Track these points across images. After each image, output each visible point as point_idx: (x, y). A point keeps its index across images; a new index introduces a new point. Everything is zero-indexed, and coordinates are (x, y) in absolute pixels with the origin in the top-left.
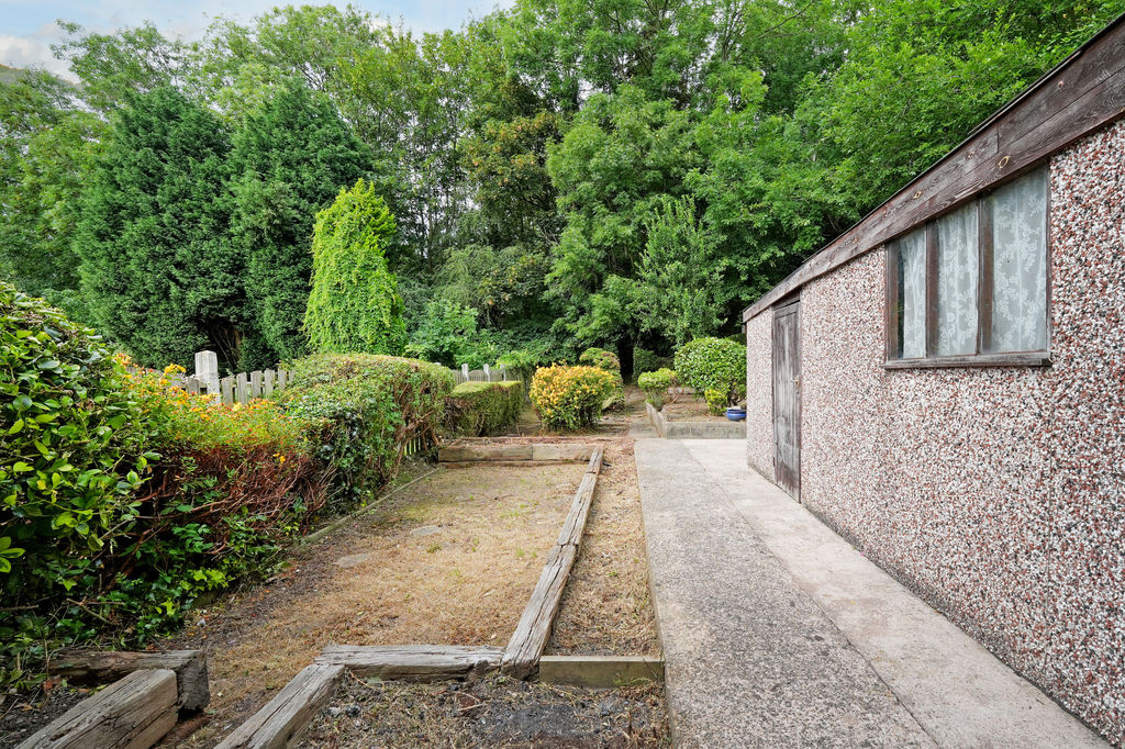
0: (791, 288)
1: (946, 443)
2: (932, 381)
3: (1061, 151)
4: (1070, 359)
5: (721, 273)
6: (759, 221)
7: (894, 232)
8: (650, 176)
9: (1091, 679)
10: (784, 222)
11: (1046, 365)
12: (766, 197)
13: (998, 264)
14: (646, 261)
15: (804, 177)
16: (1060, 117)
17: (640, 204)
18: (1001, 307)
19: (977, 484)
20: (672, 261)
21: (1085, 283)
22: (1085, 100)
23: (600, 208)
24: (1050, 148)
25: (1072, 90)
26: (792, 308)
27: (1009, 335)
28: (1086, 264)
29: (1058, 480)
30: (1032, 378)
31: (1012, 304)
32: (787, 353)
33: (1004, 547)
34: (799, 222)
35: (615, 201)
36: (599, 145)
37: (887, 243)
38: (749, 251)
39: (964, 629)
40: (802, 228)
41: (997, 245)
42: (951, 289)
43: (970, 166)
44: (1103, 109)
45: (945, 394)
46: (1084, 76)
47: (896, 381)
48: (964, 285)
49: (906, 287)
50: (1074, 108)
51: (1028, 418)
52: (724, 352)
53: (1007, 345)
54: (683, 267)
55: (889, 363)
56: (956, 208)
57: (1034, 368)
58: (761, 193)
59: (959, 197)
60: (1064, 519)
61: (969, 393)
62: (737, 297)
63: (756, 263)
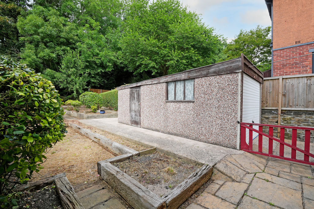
0: (138, 85)
1: (178, 112)
2: (176, 104)
3: (196, 78)
4: (197, 101)
5: (87, 74)
6: (98, 62)
7: (168, 81)
8: (62, 40)
9: (200, 136)
10: (104, 63)
11: (194, 102)
12: (100, 56)
13: (186, 89)
14: (63, 66)
15: (109, 53)
16: (196, 74)
17: (58, 48)
18: (186, 94)
19: (184, 117)
20: (72, 68)
21: (199, 93)
22: (199, 74)
23: (42, 45)
24: (195, 77)
25: (198, 72)
26: (138, 89)
27: (187, 98)
28: (199, 91)
29: (195, 115)
30: (192, 103)
31: (188, 94)
32: (136, 98)
33: (188, 124)
34: (108, 64)
35: (48, 44)
36: (43, 25)
37: (166, 82)
38: (93, 68)
39: (182, 137)
40: (109, 66)
41: (186, 86)
42: (178, 91)
43: (183, 75)
44: (202, 75)
45: (178, 106)
46: (199, 71)
47: (168, 104)
48: (180, 91)
49: (168, 89)
50: (198, 74)
51: (191, 108)
52: (95, 96)
53: (187, 99)
54: (76, 70)
55: (166, 101)
56: (180, 80)
57: (192, 102)
58: (98, 54)
59: (181, 79)
60: (196, 119)
61: (182, 105)
62: (90, 80)
63: (96, 72)
